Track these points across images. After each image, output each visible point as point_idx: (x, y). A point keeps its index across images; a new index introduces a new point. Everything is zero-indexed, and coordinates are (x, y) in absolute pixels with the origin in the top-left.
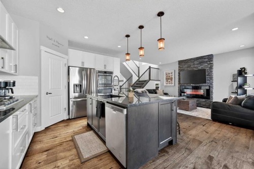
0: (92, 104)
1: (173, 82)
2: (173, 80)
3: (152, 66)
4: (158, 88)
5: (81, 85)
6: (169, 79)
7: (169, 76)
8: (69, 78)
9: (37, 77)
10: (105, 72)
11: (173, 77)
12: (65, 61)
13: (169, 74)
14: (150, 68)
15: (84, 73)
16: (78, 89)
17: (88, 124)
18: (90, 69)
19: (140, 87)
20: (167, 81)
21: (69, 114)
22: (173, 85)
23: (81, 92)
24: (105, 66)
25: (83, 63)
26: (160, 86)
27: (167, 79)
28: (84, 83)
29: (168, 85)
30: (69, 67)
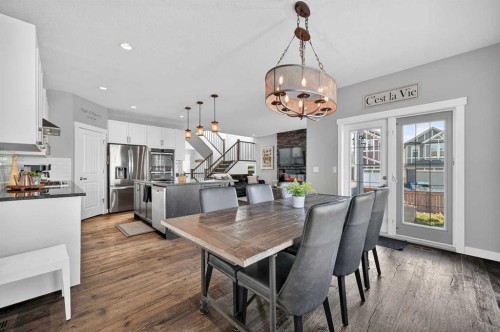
0: (139, 190)
1: (272, 164)
2: (272, 161)
3: (242, 138)
4: (253, 172)
5: (125, 169)
6: (266, 159)
7: (267, 155)
8: (108, 160)
9: (70, 160)
10: (162, 151)
11: (272, 156)
12: (104, 137)
13: (267, 151)
14: (239, 142)
15: (130, 152)
16: (122, 174)
17: (136, 215)
18: (141, 147)
19: (222, 171)
20: (265, 162)
21: (109, 207)
22: (272, 168)
23: (125, 177)
24: (162, 141)
25: (129, 139)
26: (255, 169)
27: (265, 159)
28: (131, 165)
29: (266, 168)
30: (109, 144)
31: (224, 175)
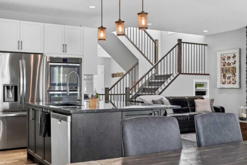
0: (35, 119)
1: (237, 79)
2: (237, 74)
3: (186, 37)
4: (204, 93)
5: (16, 88)
6: (228, 70)
7: (229, 64)
10: (65, 60)
11: (237, 65)
13: (229, 58)
14: (180, 43)
15: (22, 63)
16: (11, 95)
17: (29, 155)
18: (36, 54)
19: (152, 91)
20: (224, 76)
22: (237, 86)
23: (16, 99)
24: (65, 46)
25: (20, 43)
26: (207, 88)
27: (224, 71)
28: (23, 82)
29: (226, 86)
31: (156, 97)
